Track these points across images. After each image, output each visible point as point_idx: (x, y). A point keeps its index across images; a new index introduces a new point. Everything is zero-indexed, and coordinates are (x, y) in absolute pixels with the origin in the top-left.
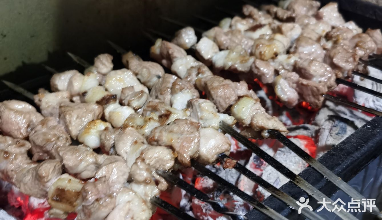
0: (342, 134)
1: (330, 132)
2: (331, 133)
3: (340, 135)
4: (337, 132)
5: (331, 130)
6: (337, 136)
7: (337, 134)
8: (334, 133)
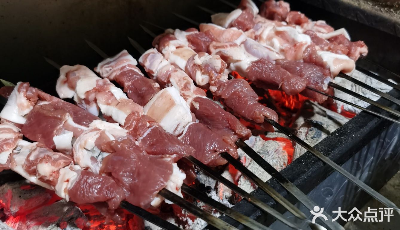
0: (317, 138)
1: (306, 135)
2: (307, 137)
3: (315, 139)
4: (312, 136)
5: (307, 133)
6: (312, 140)
7: (312, 138)
8: (310, 137)
